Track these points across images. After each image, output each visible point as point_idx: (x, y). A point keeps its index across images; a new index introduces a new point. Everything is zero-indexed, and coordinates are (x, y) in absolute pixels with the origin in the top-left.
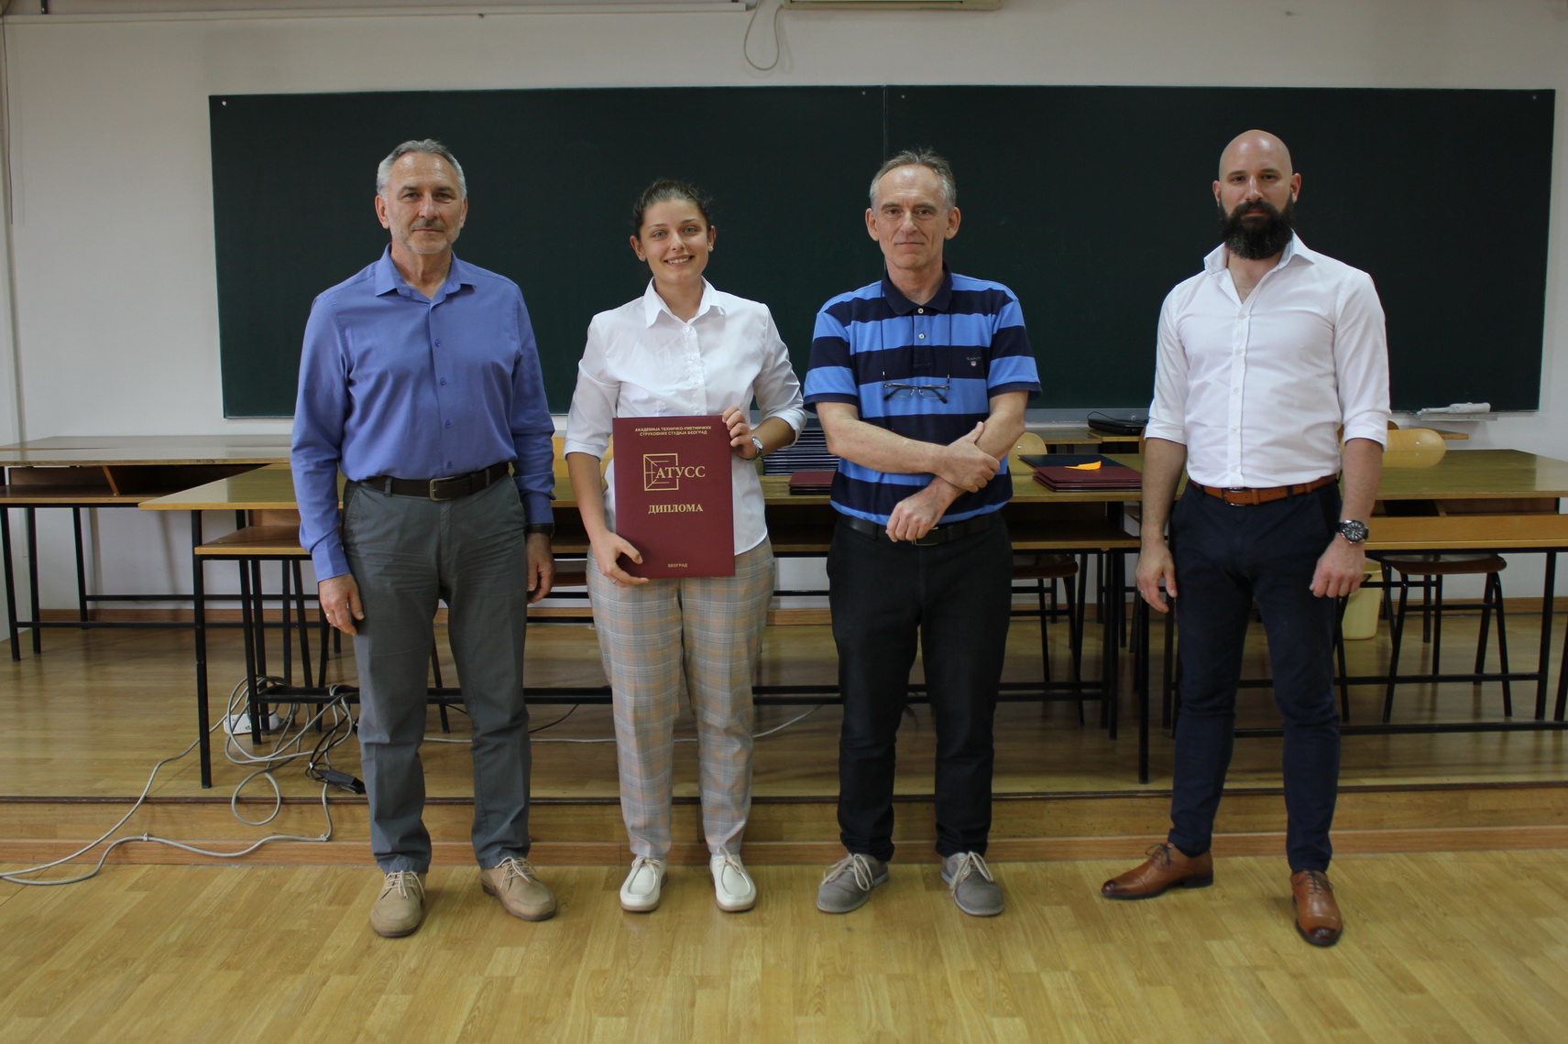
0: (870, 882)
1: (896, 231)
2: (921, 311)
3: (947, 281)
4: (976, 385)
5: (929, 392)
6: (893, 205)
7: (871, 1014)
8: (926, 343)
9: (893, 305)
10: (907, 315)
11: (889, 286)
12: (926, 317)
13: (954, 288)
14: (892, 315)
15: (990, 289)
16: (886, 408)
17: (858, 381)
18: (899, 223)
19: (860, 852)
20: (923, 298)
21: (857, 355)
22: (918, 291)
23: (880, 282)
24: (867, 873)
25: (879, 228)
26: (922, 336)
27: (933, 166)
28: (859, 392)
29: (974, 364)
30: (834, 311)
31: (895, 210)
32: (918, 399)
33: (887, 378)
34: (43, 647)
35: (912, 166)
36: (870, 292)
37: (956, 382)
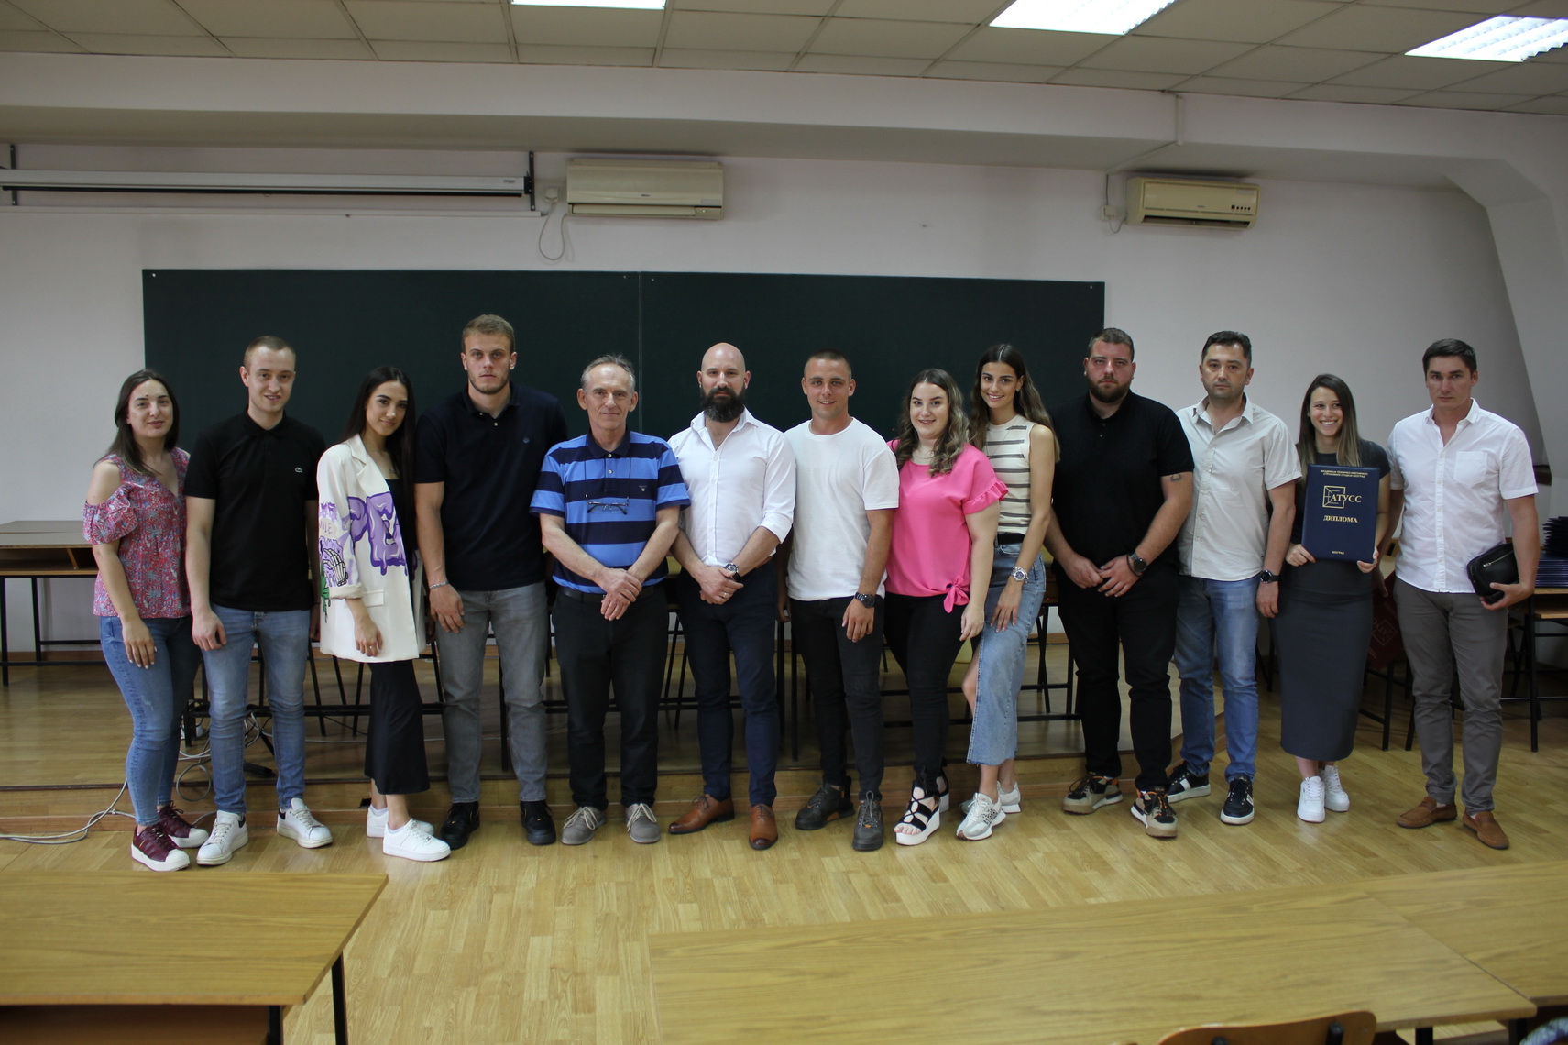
0: (595, 824)
1: (601, 406)
2: (610, 455)
3: (627, 436)
4: (646, 502)
5: (616, 508)
6: (601, 389)
7: (603, 904)
8: (613, 476)
9: (592, 451)
10: (601, 458)
11: (591, 438)
12: (613, 460)
13: (632, 441)
14: (592, 458)
15: (653, 442)
16: (588, 518)
17: (567, 500)
18: (605, 400)
19: (588, 805)
20: (613, 447)
21: (569, 484)
22: (610, 443)
23: (585, 436)
24: (592, 818)
25: (589, 401)
26: (610, 472)
27: (623, 366)
28: (565, 507)
29: (643, 490)
30: (555, 455)
31: (602, 392)
32: (609, 511)
33: (588, 498)
34: (10, 681)
35: (613, 365)
36: (576, 443)
37: (633, 501)
